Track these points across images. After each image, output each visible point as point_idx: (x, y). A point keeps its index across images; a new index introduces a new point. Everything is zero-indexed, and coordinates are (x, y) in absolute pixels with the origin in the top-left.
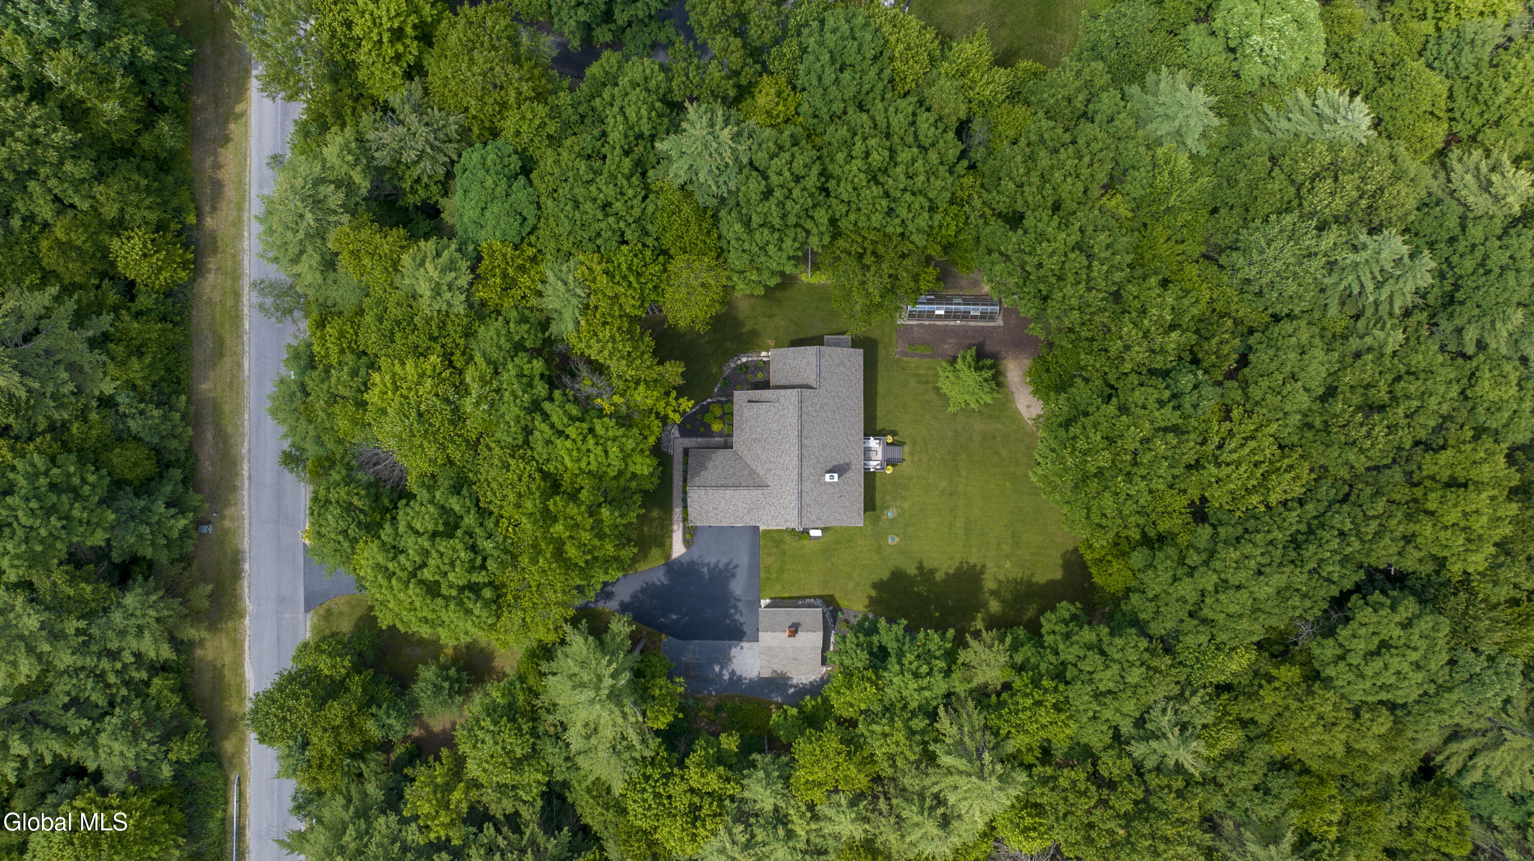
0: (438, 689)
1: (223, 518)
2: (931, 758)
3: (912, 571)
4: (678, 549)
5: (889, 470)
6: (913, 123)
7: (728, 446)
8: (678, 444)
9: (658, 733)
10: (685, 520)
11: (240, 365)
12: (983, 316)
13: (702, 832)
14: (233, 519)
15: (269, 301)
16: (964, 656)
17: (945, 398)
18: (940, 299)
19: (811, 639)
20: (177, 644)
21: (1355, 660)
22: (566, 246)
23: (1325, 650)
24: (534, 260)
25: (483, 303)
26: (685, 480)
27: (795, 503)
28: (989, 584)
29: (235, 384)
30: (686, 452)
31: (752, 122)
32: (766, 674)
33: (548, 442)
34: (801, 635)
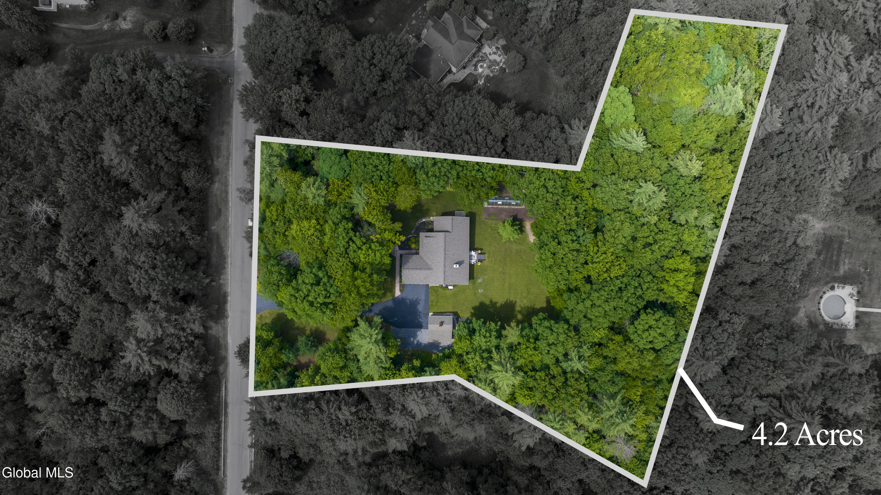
0: (307, 345)
1: (220, 279)
2: (489, 367)
3: (488, 303)
4: (398, 293)
5: (479, 264)
6: (485, 140)
7: (417, 253)
8: (399, 252)
9: (391, 358)
10: (400, 282)
11: (227, 220)
12: (517, 205)
13: (406, 393)
14: (224, 280)
15: (242, 195)
16: (504, 333)
17: (501, 236)
18: (501, 198)
19: (448, 327)
20: (206, 328)
21: (640, 332)
22: (360, 181)
23: (631, 330)
24: (348, 186)
25: (329, 201)
26: (401, 267)
27: (442, 275)
28: (518, 308)
29: (226, 228)
30: (401, 256)
31: (428, 138)
32: (431, 341)
33: (355, 251)
34: (444, 326)
